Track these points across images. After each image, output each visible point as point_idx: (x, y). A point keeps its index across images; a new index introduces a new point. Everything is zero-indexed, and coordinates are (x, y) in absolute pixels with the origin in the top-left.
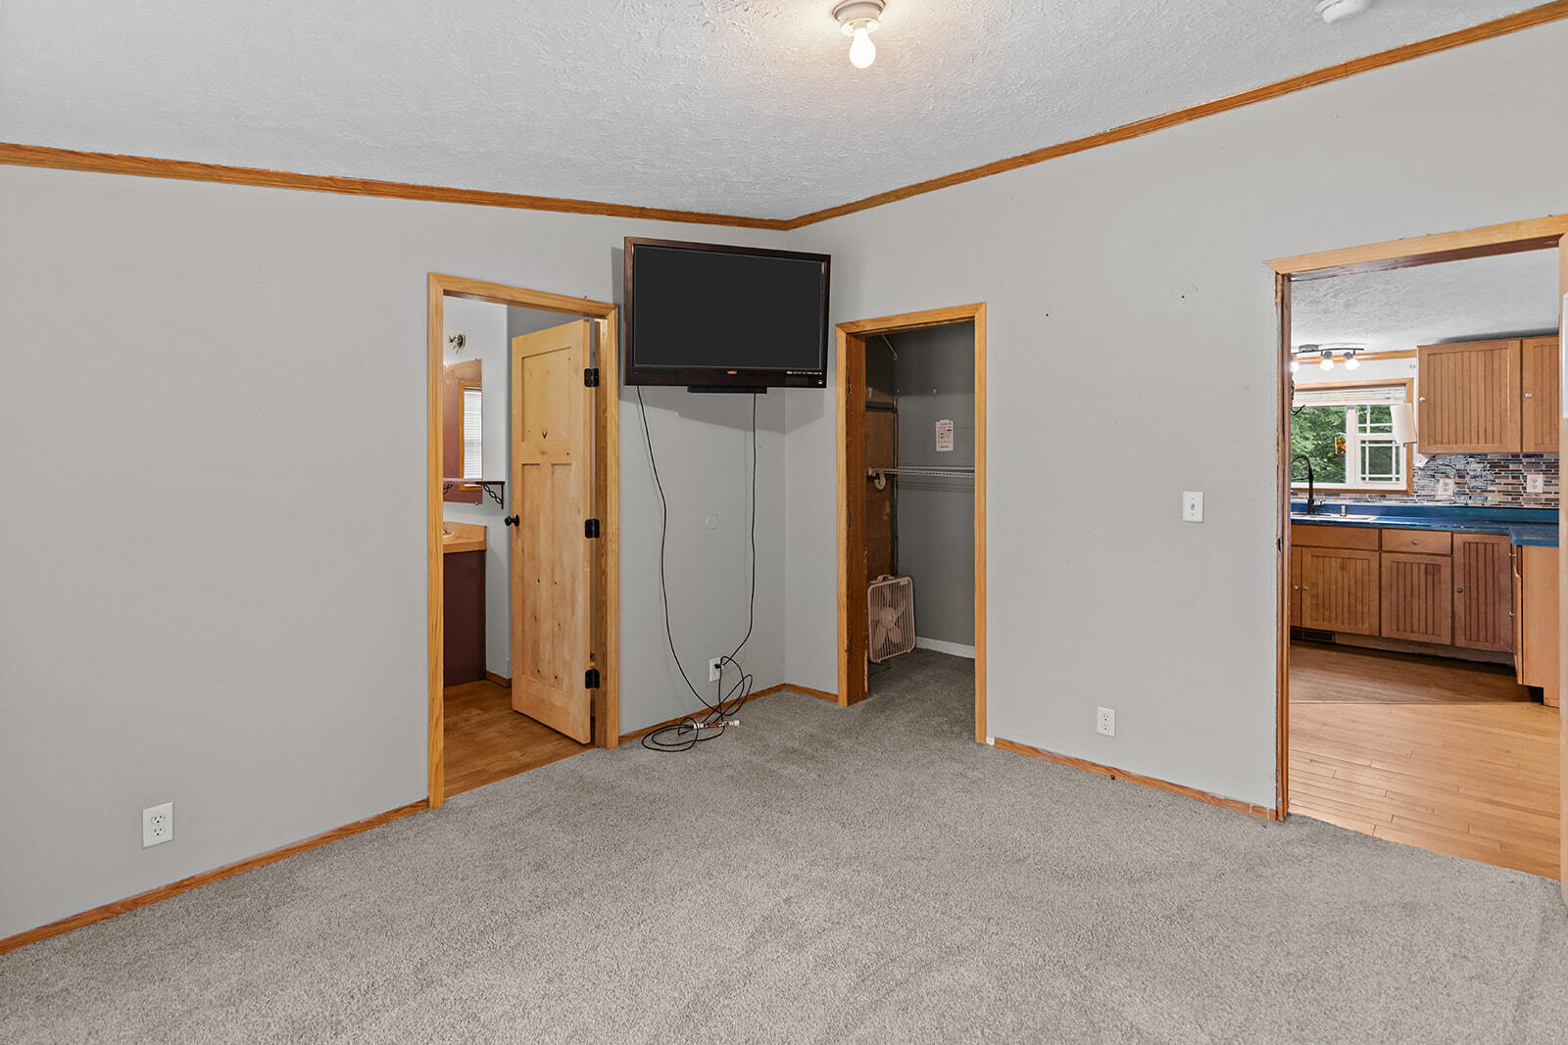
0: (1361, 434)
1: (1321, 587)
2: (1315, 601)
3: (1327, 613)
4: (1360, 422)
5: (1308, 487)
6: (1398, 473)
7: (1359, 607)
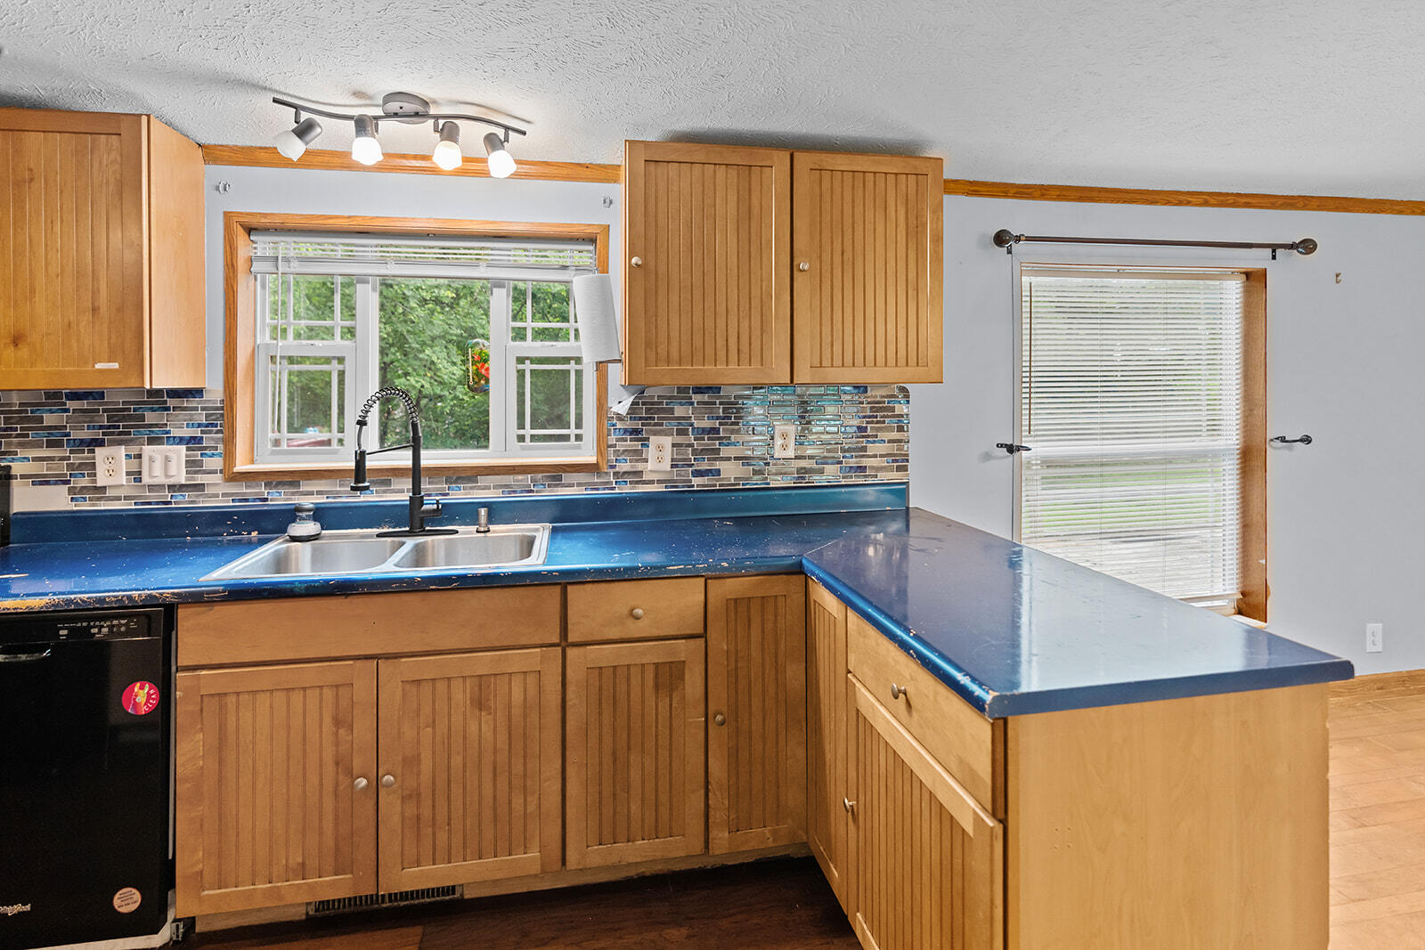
0: (518, 343)
1: (426, 765)
2: (411, 810)
3: (442, 837)
4: (515, 318)
5: (409, 463)
6: (579, 426)
7: (518, 802)
